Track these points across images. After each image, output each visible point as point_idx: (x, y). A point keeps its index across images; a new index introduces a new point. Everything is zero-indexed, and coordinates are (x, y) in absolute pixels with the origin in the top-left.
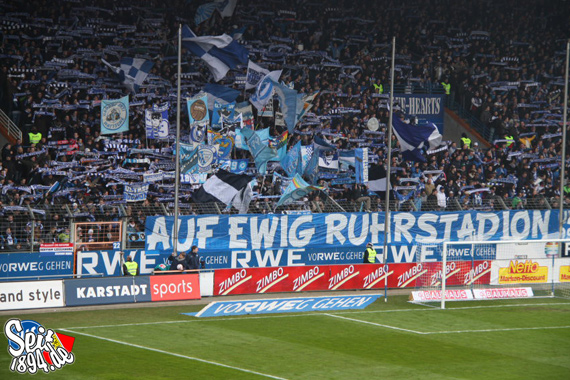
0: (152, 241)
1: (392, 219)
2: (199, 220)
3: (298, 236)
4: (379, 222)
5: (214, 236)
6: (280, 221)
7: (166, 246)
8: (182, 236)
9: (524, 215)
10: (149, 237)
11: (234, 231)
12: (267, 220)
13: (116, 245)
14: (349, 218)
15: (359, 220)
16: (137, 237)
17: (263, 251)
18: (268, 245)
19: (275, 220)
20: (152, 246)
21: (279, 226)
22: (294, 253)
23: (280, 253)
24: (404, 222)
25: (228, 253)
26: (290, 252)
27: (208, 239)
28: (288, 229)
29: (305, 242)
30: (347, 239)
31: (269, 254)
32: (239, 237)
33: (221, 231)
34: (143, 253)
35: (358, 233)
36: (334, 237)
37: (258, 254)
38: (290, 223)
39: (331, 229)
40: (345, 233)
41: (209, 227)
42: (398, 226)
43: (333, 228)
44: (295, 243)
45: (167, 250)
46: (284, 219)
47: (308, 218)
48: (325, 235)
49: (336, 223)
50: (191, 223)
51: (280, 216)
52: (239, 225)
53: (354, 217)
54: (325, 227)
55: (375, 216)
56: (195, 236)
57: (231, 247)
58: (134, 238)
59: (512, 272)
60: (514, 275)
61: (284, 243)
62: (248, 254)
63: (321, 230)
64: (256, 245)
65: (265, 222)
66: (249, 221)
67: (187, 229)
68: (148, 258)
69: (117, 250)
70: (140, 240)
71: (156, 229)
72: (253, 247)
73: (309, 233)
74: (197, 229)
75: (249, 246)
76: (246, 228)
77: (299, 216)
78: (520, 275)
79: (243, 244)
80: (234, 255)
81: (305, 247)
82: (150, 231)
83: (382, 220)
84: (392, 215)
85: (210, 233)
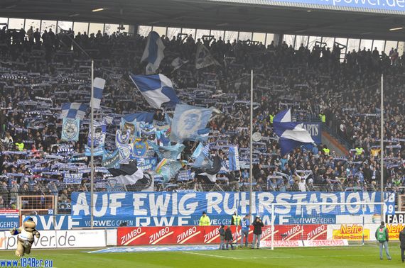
0: (76, 209)
1: (256, 197)
2: (111, 196)
3: (185, 207)
4: (247, 199)
5: (122, 206)
6: (171, 197)
7: (87, 213)
8: (99, 206)
9: (356, 195)
10: (74, 206)
11: (137, 203)
12: (162, 196)
13: (50, 212)
14: (224, 196)
15: (232, 197)
16: (65, 206)
17: (159, 218)
18: (163, 213)
19: (168, 196)
20: (76, 212)
21: (171, 201)
22: (183, 219)
23: (172, 219)
24: (266, 199)
25: (133, 218)
26: (180, 219)
27: (117, 209)
28: (178, 202)
29: (192, 212)
30: (223, 210)
31: (164, 219)
32: (141, 208)
33: (127, 203)
34: (70, 217)
35: (230, 206)
36: (213, 209)
37: (156, 220)
38: (179, 198)
39: (210, 203)
40: (221, 205)
41: (118, 200)
42: (261, 202)
43: (212, 202)
44: (183, 212)
45: (87, 216)
46: (175, 196)
47: (194, 195)
48: (206, 207)
49: (214, 199)
50: (105, 197)
51: (171, 194)
52: (141, 199)
53: (227, 195)
54: (206, 201)
55: (244, 194)
56: (108, 206)
57: (135, 214)
58: (63, 207)
59: (343, 233)
60: (344, 235)
61: (175, 212)
62: (148, 220)
63: (203, 204)
64: (154, 213)
65: (160, 198)
66: (148, 197)
67: (102, 201)
68: (73, 221)
69: (51, 215)
70: (68, 208)
71: (79, 201)
72: (152, 215)
73: (194, 206)
74: (110, 201)
75: (149, 214)
76: (146, 201)
77: (186, 193)
78: (349, 235)
79: (144, 212)
80: (138, 220)
81: (191, 215)
82: (75, 202)
83: (248, 197)
84: (257, 194)
85: (119, 204)
